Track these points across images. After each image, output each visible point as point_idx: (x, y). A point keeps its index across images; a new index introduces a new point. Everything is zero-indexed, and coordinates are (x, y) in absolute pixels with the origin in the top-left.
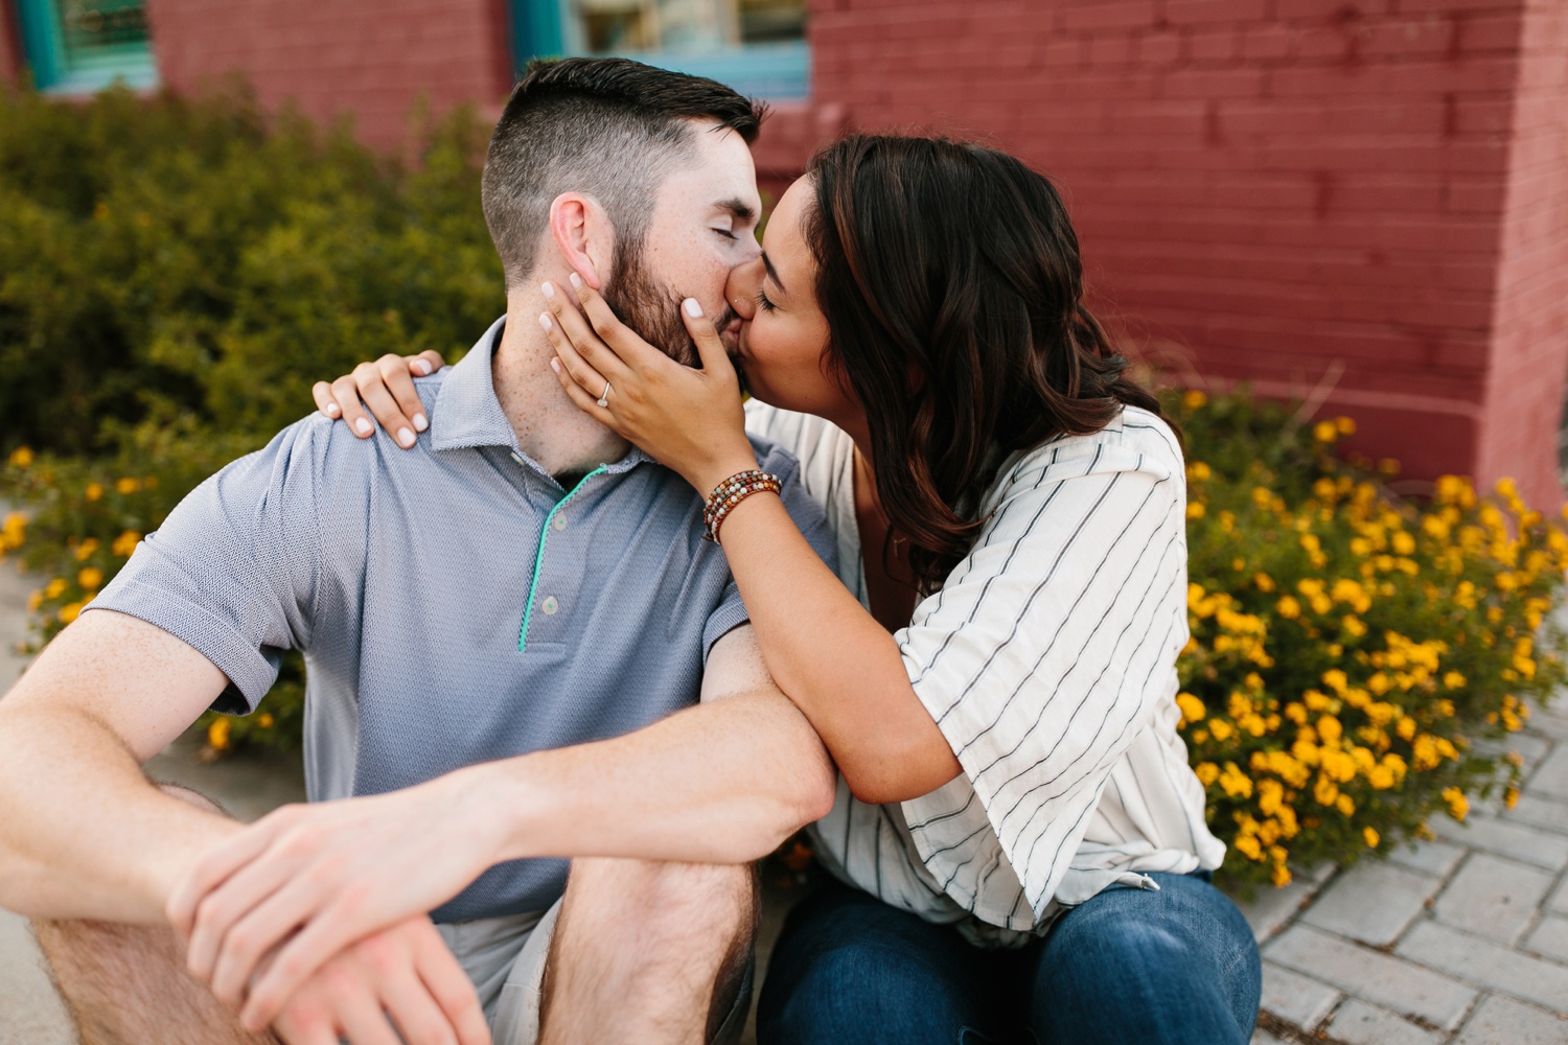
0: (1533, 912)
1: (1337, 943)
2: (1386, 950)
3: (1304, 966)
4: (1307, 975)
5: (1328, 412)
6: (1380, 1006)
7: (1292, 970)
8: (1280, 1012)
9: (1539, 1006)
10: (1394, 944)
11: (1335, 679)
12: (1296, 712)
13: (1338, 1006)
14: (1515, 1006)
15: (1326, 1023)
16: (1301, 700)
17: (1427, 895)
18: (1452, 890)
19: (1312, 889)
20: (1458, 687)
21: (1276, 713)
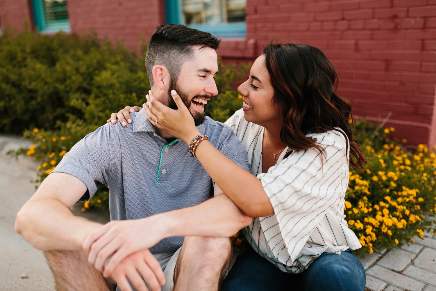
1: (387, 270)
2: (400, 272)
3: (377, 276)
4: (378, 278)
5: (387, 125)
6: (398, 287)
7: (374, 277)
8: (371, 288)
10: (402, 271)
11: (388, 198)
12: (376, 207)
13: (386, 287)
16: (378, 204)
17: (412, 258)
18: (419, 257)
19: (380, 255)
20: (422, 202)
21: (371, 207)
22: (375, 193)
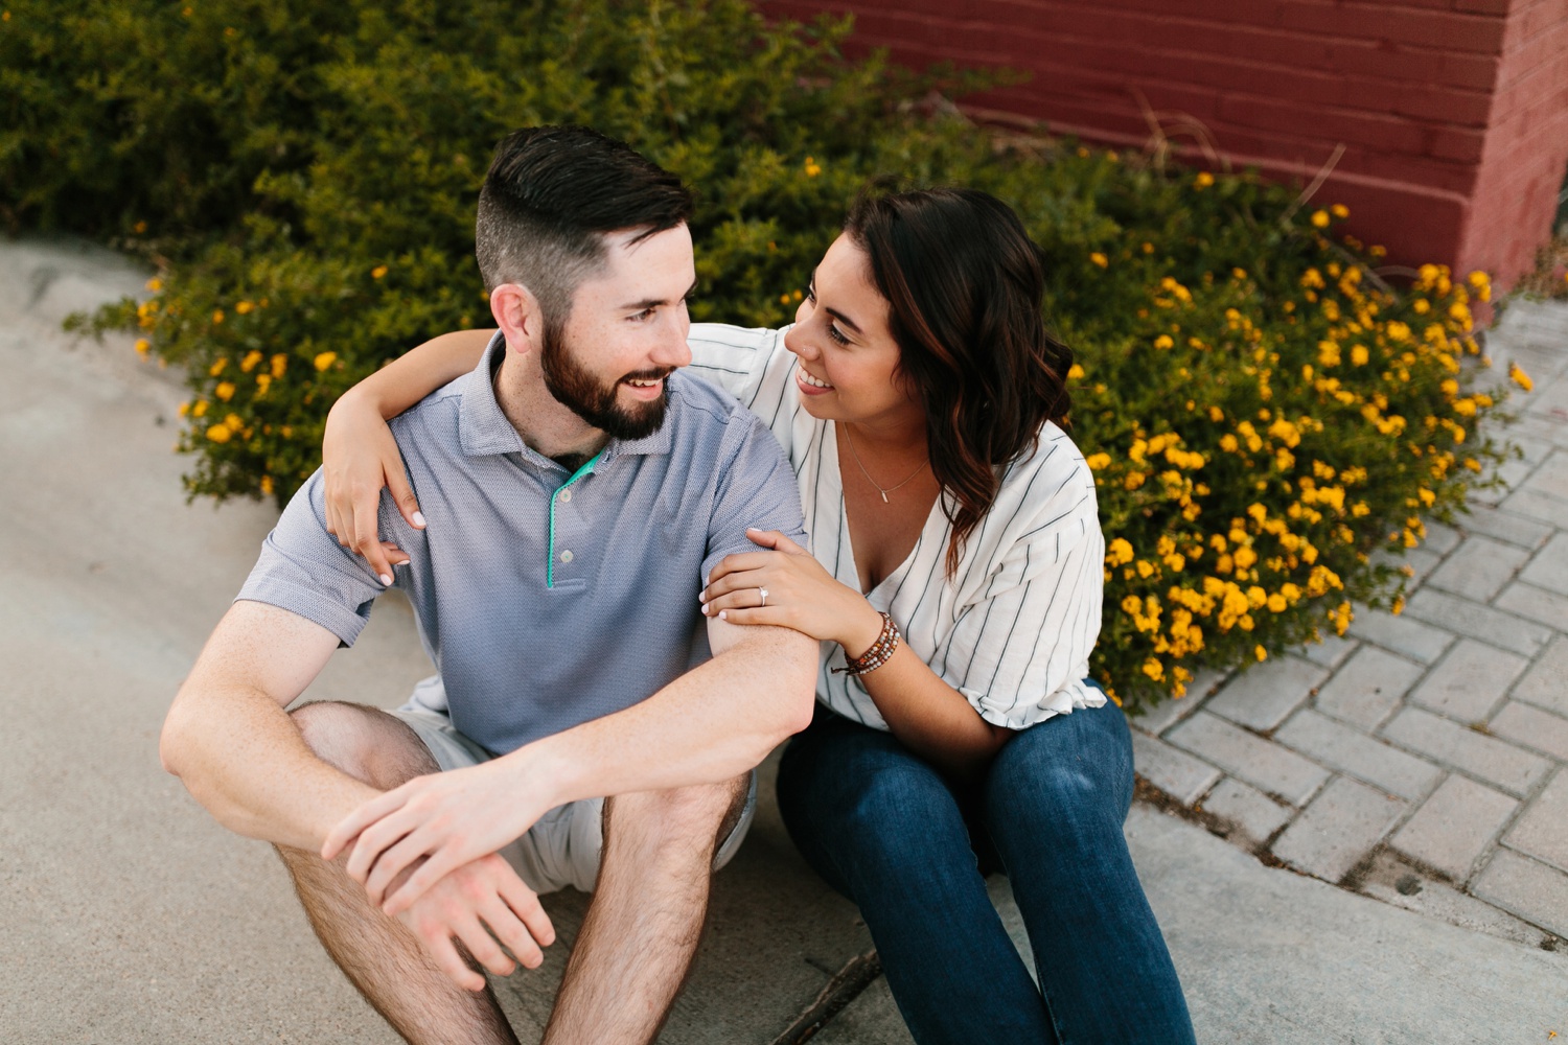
0: (1397, 702)
1: (1230, 728)
2: (1266, 735)
3: (1198, 749)
4: (1199, 757)
6: (1250, 784)
7: (1188, 752)
8: (1169, 789)
9: (1376, 787)
10: (1274, 730)
11: (1258, 511)
12: (1218, 541)
13: (1217, 783)
14: (1356, 787)
15: (1204, 798)
16: (1225, 533)
17: (1314, 684)
18: (1337, 681)
19: (1221, 678)
20: (1364, 516)
21: (1200, 544)
22: (1227, 489)
